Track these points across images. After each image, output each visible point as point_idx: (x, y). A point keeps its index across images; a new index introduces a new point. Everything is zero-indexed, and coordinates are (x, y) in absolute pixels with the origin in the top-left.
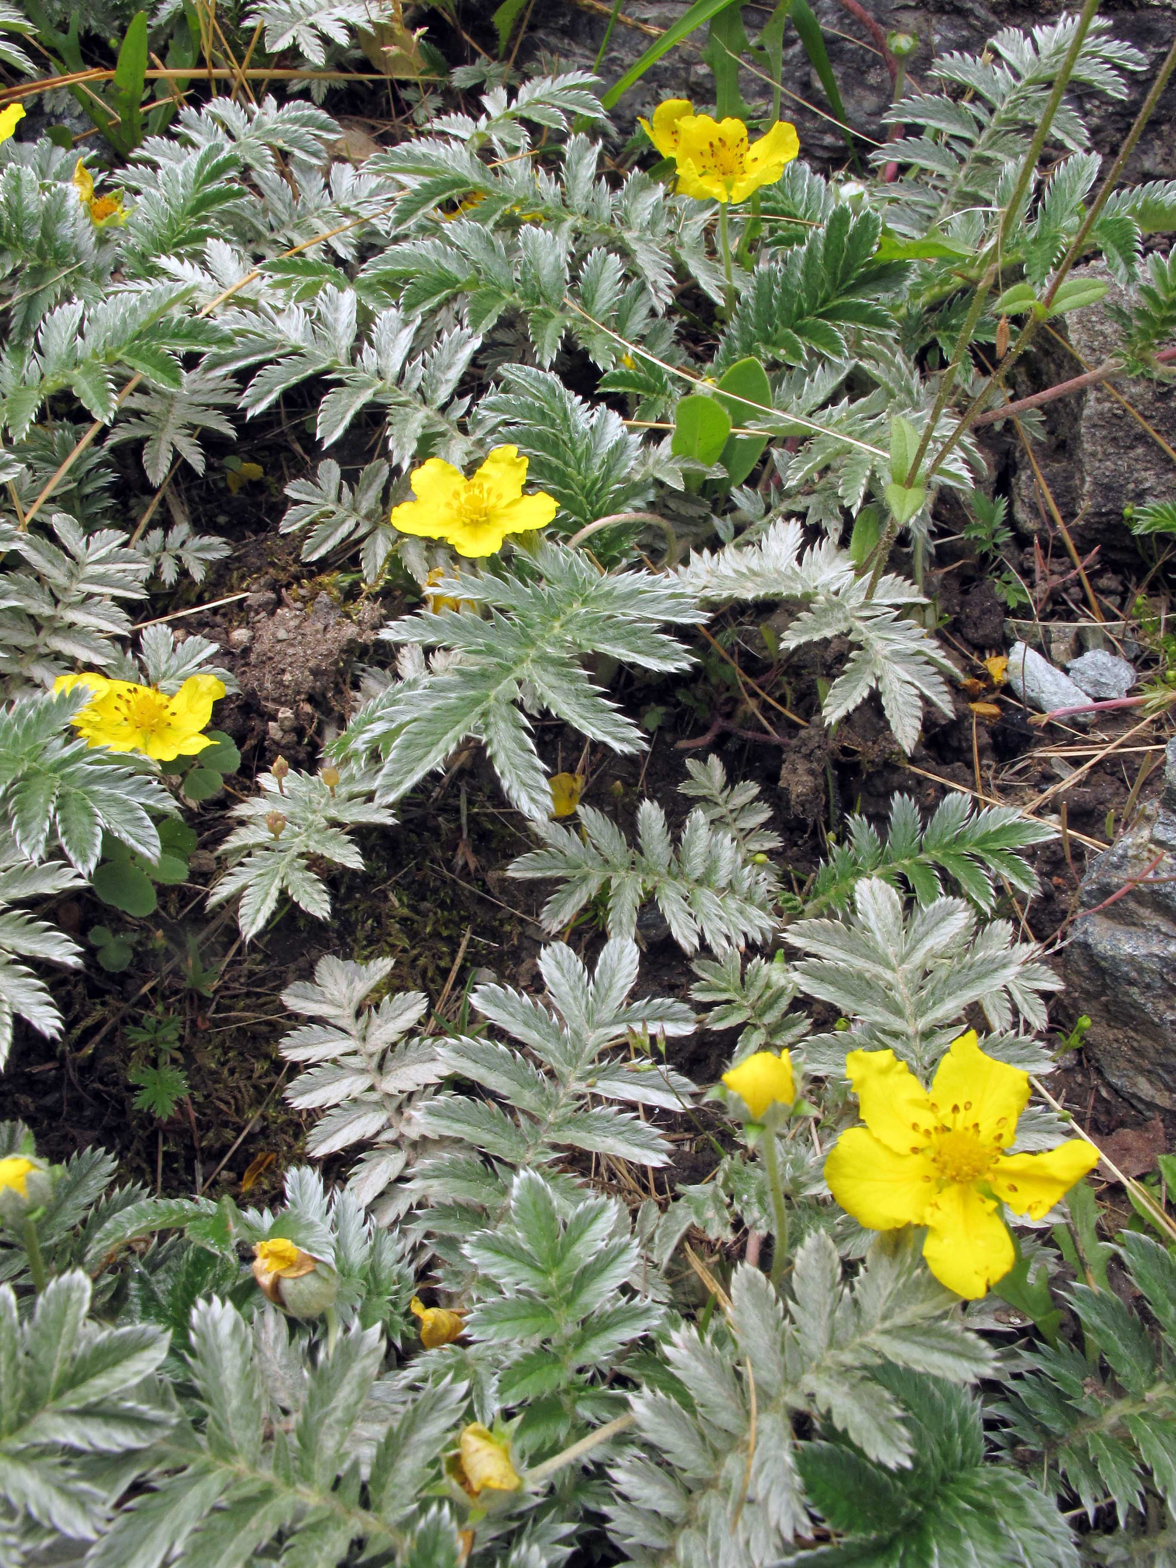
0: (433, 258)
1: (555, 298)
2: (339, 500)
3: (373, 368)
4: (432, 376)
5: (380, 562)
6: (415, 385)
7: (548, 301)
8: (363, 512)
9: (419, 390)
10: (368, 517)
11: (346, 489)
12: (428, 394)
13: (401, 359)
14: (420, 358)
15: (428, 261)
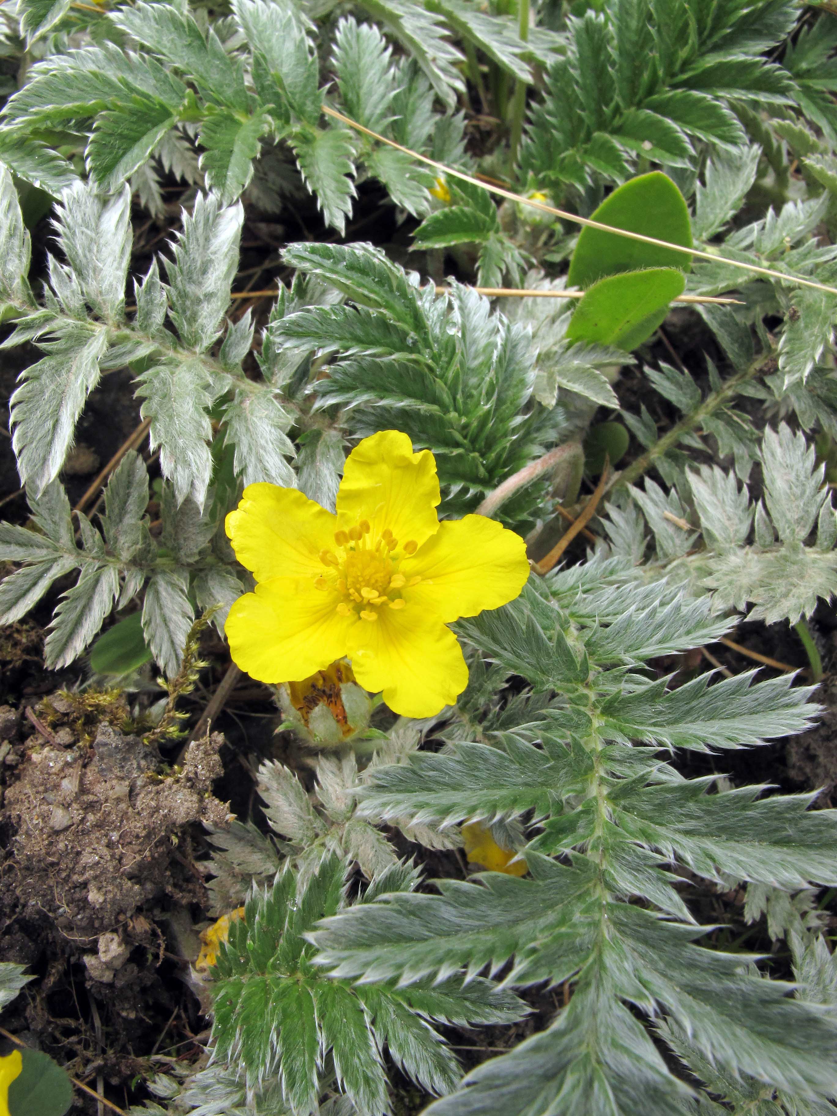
0: (112, 74)
1: (309, 107)
2: (79, 545)
3: (76, 303)
4: (183, 295)
5: (181, 639)
6: (158, 318)
7: (301, 114)
8: (126, 555)
9: (168, 324)
10: (135, 562)
11: (85, 524)
12: (185, 329)
13: (122, 274)
14: (154, 268)
15: (107, 82)
